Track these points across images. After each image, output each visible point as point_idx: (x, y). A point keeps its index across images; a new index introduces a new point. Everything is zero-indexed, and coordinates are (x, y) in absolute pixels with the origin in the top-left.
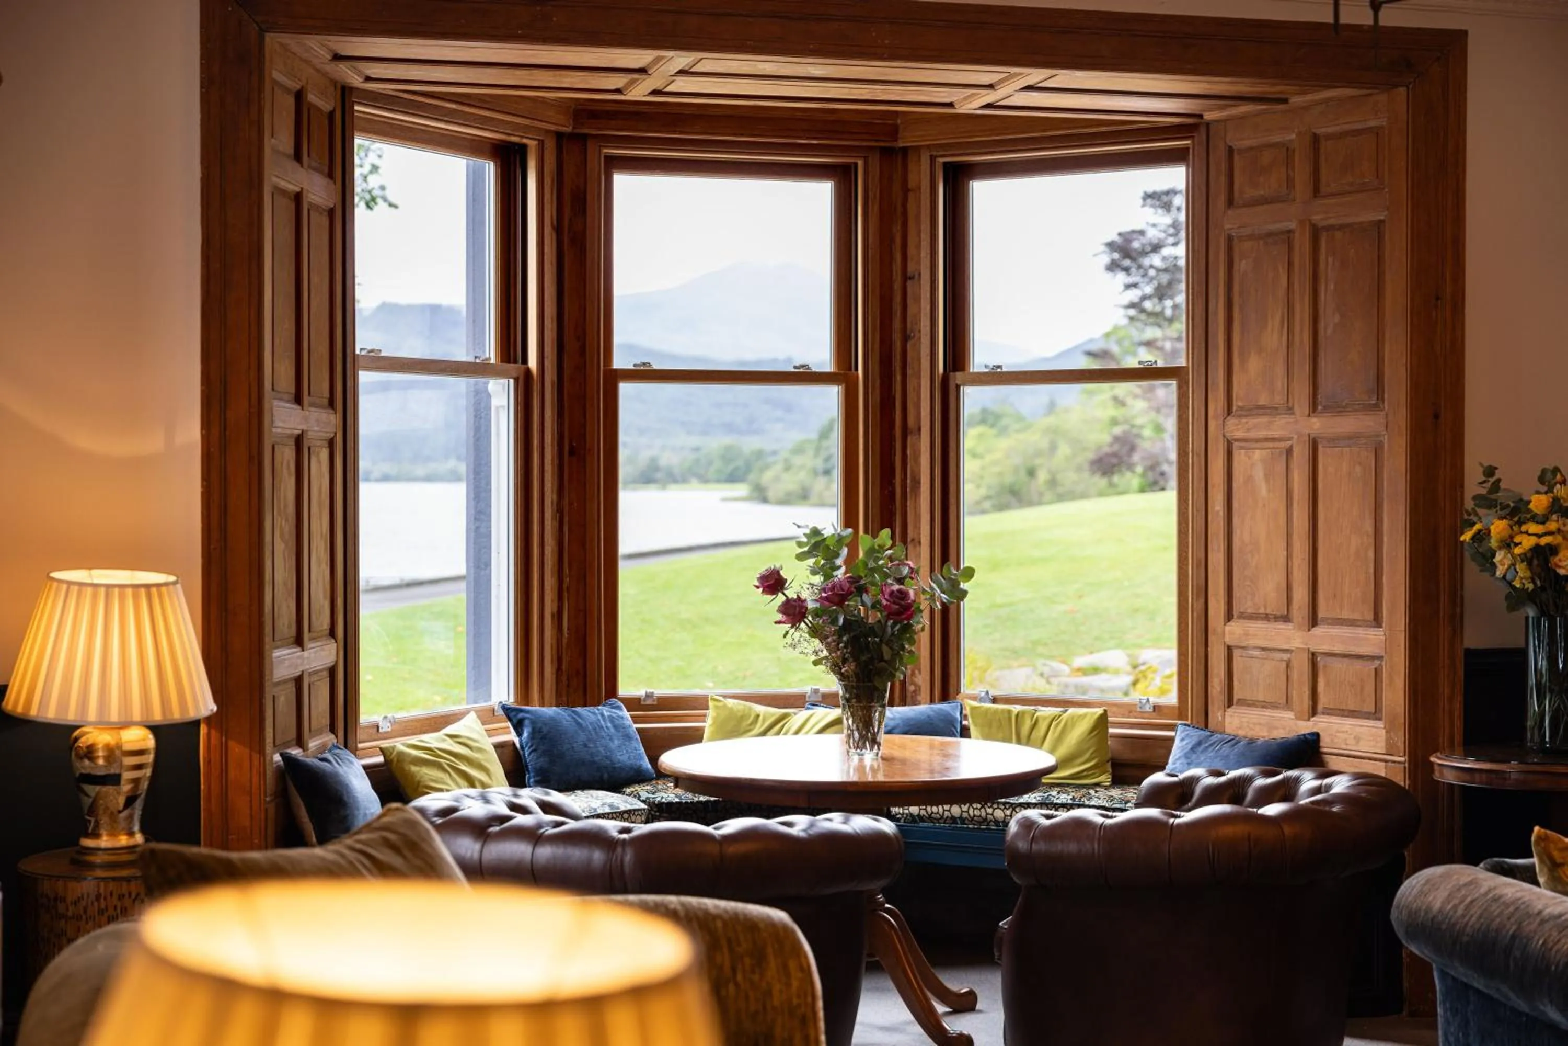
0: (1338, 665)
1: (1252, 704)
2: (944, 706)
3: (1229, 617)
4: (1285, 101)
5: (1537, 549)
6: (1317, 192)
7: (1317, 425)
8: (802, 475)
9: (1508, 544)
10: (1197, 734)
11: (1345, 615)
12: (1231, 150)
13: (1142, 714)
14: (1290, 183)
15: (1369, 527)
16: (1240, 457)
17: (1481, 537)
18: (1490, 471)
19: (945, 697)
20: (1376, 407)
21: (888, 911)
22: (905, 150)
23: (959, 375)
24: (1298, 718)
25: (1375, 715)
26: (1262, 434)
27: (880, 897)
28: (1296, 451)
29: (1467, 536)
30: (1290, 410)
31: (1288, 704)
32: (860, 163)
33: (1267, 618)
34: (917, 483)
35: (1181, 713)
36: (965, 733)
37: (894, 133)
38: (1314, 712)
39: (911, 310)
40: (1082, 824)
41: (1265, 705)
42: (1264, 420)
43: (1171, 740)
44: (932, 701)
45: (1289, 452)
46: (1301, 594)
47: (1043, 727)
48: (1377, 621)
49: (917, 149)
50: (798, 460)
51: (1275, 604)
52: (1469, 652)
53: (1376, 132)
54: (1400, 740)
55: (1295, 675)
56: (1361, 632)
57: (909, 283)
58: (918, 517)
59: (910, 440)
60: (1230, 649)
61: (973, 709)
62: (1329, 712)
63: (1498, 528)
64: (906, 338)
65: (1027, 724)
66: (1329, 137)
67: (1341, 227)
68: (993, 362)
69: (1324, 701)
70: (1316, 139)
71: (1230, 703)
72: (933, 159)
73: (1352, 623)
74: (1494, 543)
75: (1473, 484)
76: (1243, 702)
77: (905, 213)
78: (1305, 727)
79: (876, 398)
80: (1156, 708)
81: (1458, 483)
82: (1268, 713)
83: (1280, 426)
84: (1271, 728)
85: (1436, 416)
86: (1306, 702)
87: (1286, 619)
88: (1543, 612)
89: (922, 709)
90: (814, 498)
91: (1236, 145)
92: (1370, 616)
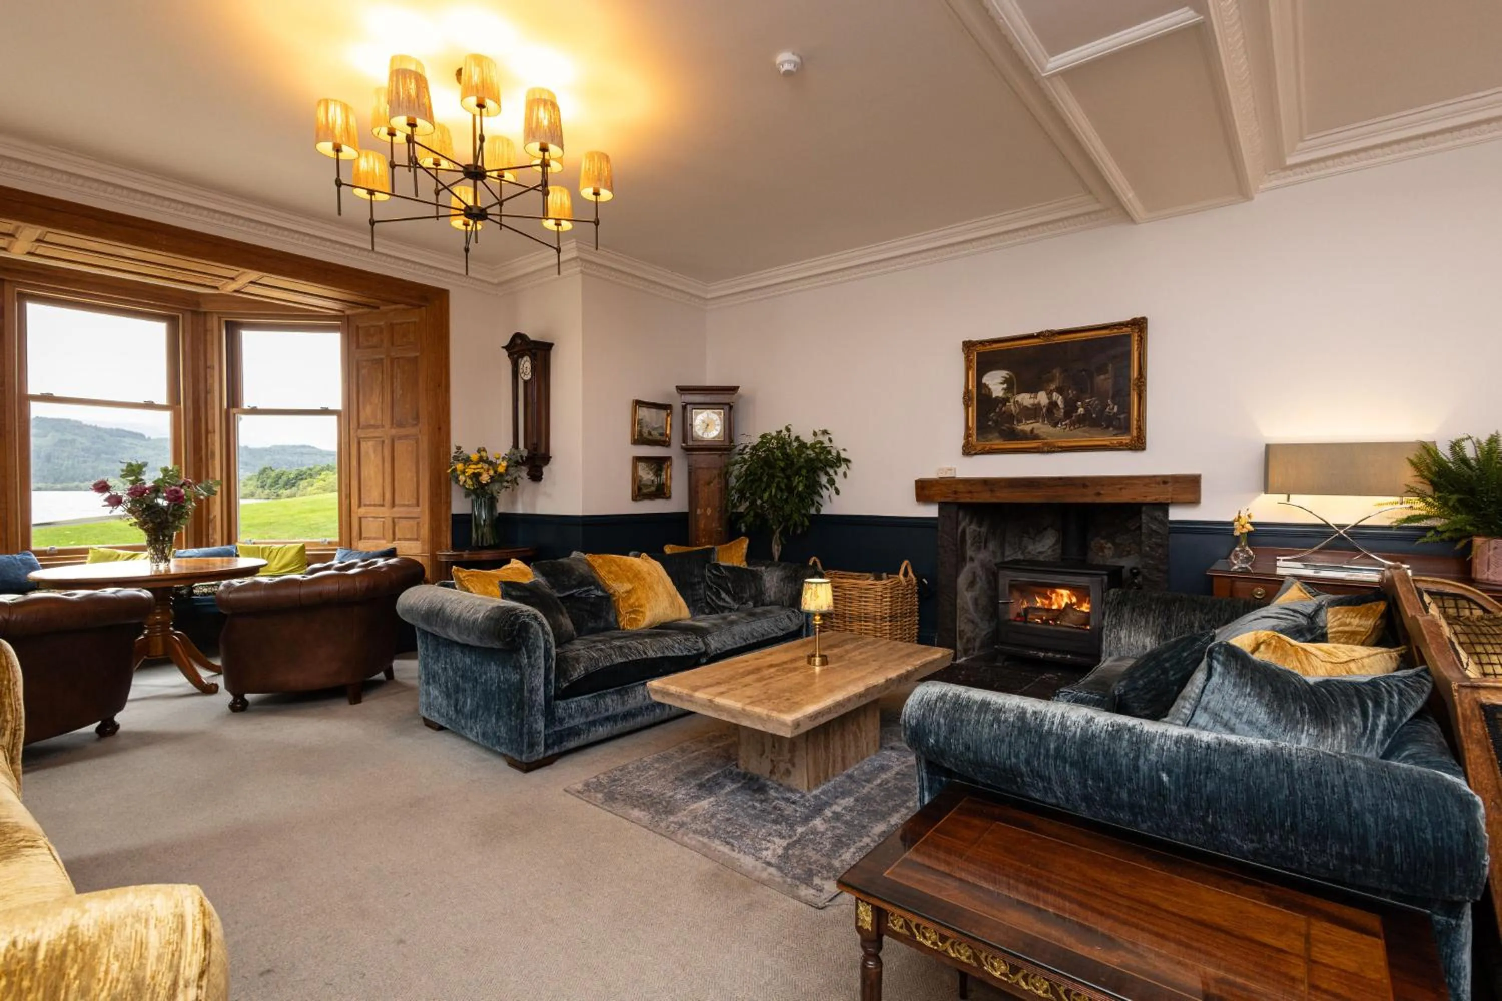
0: (404, 522)
1: (369, 538)
2: (228, 547)
3: (360, 506)
4: (378, 308)
5: (473, 474)
6: (392, 344)
7: (393, 432)
8: (252, 488)
9: (463, 472)
10: (345, 551)
11: (406, 503)
12: (358, 328)
13: (324, 545)
14: (382, 341)
15: (414, 469)
16: (364, 445)
17: (455, 470)
18: (459, 448)
19: (229, 542)
20: (416, 425)
21: (177, 635)
22: (205, 313)
23: (235, 410)
24: (388, 542)
25: (417, 539)
26: (372, 435)
27: (171, 628)
28: (386, 442)
29: (449, 471)
30: (383, 427)
31: (384, 538)
32: (181, 316)
33: (375, 505)
34: (213, 454)
35: (340, 544)
36: (237, 556)
37: (198, 304)
38: (394, 539)
39: (209, 381)
40: (257, 584)
41: (375, 538)
42: (372, 430)
43: (335, 554)
44: (222, 545)
45: (383, 442)
46: (388, 496)
47: (274, 552)
48: (418, 505)
49: (211, 313)
50: (250, 483)
51: (378, 500)
52: (453, 515)
53: (415, 323)
54: (426, 547)
55: (386, 526)
56: (411, 509)
57: (208, 370)
58: (214, 469)
59: (209, 436)
60: (360, 518)
61: (241, 547)
62: (399, 539)
63: (460, 467)
64: (207, 393)
65: (268, 551)
66: (397, 324)
67: (402, 358)
68: (252, 406)
69: (398, 535)
70: (391, 324)
71: (361, 538)
72: (220, 318)
73: (408, 505)
74: (459, 473)
75: (453, 450)
76: (366, 538)
77: (205, 340)
78: (390, 546)
79: (190, 417)
80: (330, 543)
81: (449, 453)
82: (376, 541)
83: (378, 433)
84: (377, 547)
85: (439, 429)
86: (391, 536)
87: (383, 505)
88: (478, 497)
89: (217, 548)
90: (256, 496)
91: (361, 325)
92: (414, 502)
